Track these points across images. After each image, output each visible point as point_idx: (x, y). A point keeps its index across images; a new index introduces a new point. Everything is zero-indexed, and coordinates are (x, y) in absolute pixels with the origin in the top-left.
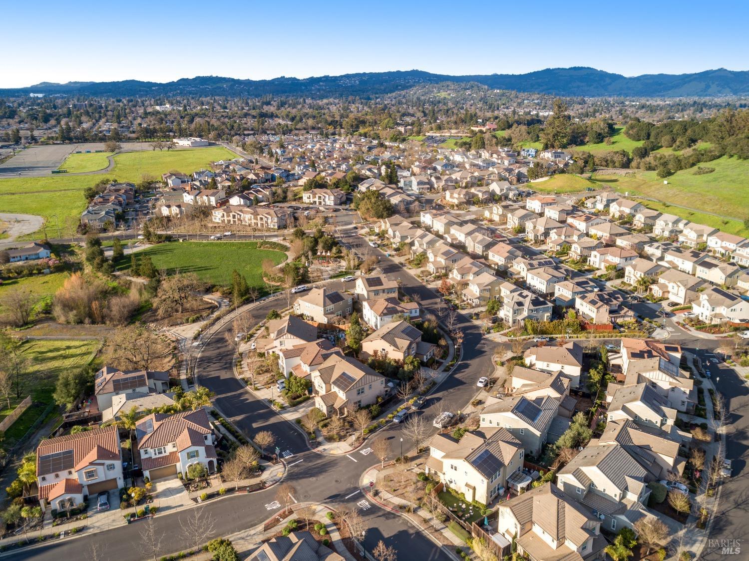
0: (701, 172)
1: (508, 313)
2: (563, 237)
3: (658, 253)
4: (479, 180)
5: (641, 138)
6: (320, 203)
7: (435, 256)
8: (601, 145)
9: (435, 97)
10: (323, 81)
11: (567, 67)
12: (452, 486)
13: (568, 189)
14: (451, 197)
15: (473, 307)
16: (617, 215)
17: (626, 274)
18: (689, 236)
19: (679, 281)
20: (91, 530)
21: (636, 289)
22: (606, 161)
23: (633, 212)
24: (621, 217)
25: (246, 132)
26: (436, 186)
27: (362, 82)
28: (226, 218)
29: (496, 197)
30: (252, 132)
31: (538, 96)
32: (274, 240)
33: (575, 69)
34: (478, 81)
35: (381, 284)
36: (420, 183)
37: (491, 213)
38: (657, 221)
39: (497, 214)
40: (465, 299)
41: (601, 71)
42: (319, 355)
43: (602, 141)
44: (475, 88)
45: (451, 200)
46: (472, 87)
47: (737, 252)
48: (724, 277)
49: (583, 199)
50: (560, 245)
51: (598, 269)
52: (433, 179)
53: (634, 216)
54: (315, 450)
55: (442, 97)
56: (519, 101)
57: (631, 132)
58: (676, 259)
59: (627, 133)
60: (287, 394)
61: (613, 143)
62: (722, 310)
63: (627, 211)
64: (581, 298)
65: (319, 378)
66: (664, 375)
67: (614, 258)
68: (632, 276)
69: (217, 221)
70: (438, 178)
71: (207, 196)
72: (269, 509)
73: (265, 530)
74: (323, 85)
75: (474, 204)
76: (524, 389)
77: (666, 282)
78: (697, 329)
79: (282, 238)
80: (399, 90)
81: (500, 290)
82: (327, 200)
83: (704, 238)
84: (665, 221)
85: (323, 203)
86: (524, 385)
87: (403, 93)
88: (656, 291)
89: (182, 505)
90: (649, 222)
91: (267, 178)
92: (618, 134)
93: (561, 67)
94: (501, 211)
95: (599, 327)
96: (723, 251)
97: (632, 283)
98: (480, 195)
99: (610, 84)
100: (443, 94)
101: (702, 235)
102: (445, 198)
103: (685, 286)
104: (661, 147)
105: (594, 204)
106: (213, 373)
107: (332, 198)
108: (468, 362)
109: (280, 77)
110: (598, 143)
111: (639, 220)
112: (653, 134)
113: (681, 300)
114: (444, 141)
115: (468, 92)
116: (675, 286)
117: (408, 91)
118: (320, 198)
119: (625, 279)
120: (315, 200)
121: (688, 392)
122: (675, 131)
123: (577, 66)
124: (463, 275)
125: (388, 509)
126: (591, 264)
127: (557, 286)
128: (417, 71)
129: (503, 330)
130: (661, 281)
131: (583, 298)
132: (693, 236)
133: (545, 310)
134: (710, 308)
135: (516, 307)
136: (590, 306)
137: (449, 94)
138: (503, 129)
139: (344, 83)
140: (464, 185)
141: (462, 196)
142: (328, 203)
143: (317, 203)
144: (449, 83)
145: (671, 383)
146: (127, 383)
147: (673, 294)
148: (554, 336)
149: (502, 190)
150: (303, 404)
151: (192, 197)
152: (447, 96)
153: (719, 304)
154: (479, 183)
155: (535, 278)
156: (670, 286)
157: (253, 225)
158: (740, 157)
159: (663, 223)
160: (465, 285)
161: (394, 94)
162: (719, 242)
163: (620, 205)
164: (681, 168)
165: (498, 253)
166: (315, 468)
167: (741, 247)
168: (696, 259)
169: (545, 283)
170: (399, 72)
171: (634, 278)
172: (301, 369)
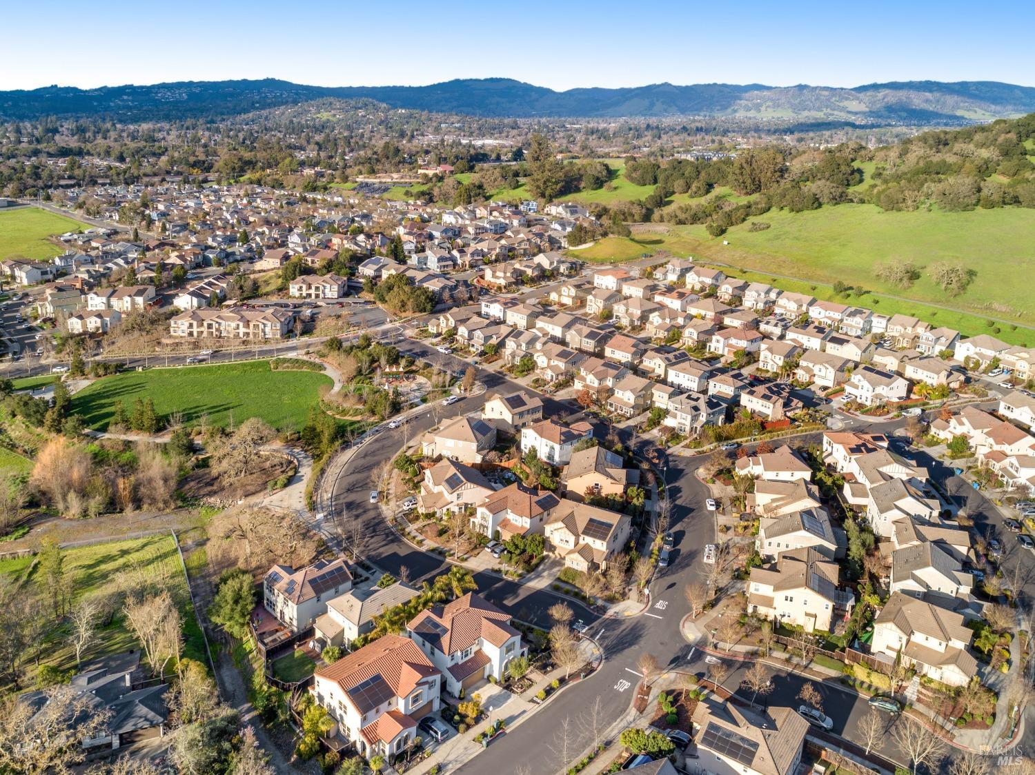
0: (755, 228)
1: (683, 421)
2: (668, 321)
3: (777, 331)
4: (509, 251)
5: (647, 181)
6: (317, 296)
7: (550, 359)
8: (600, 191)
9: (313, 119)
10: (128, 94)
11: (482, 78)
12: (785, 620)
13: (624, 257)
14: (494, 276)
15: (628, 419)
16: (698, 287)
17: (762, 358)
18: (788, 306)
19: (827, 362)
20: (450, 766)
21: (776, 375)
22: (624, 214)
23: (714, 282)
24: (703, 289)
25: (63, 182)
26: (460, 262)
27: (192, 96)
28: (195, 330)
29: (548, 273)
30: (72, 182)
31: (459, 118)
32: (292, 355)
33: (492, 80)
34: (374, 97)
35: (524, 404)
36: (441, 259)
37: (560, 295)
38: (747, 292)
39: (569, 296)
40: (613, 409)
41: (525, 84)
42: (534, 504)
43: (601, 186)
44: (370, 107)
45: (493, 280)
46: (366, 105)
47: (845, 321)
48: (859, 352)
49: (649, 269)
50: (668, 330)
51: (722, 356)
52: (455, 253)
53: (717, 287)
54: (606, 616)
55: (324, 119)
56: (435, 124)
57: (634, 175)
58: (800, 336)
59: (629, 177)
60: (511, 559)
61: (616, 188)
62: (882, 390)
63: (709, 281)
64: (748, 393)
65: (566, 530)
66: (901, 467)
67: (739, 342)
68: (769, 360)
69: (180, 333)
70: (461, 251)
71: (130, 296)
72: (621, 690)
73: (641, 713)
74: (128, 100)
75: (523, 283)
76: (774, 505)
77: (811, 365)
78: (863, 413)
79: (303, 352)
80: (257, 109)
81: (652, 394)
82: (327, 291)
83: (804, 308)
84: (757, 292)
85: (321, 296)
86: (773, 500)
87: (265, 113)
88: (802, 376)
89: (524, 712)
90: (738, 292)
91: (197, 261)
92: (617, 177)
93: (474, 78)
94: (573, 292)
95: (778, 424)
96: (829, 322)
97: (769, 368)
98: (529, 272)
99: (537, 100)
100: (325, 116)
101: (801, 306)
102: (482, 277)
103: (833, 367)
104: (673, 193)
105: (665, 274)
106: (381, 550)
107: (335, 288)
108: (676, 484)
109: (49, 85)
110: (596, 189)
111: (726, 291)
112: (661, 177)
113: (830, 384)
114: (386, 190)
115: (361, 113)
116: (822, 367)
117: (272, 111)
118: (317, 288)
119: (761, 365)
120: (310, 292)
121: (924, 481)
122: (686, 173)
123: (494, 77)
124: (600, 380)
125: (741, 659)
126: (712, 350)
127: (712, 383)
128: (273, 80)
129: (681, 441)
130: (803, 363)
131: (751, 393)
132: (793, 306)
133: (720, 413)
134: (871, 389)
135: (694, 413)
136: (761, 402)
137: (334, 115)
138: (462, 172)
139: (163, 98)
140: (494, 257)
141: (508, 274)
142: (329, 294)
143: (313, 296)
144: (331, 99)
145: (907, 474)
146: (327, 581)
147: (819, 377)
148: (739, 440)
149: (551, 263)
150: (541, 567)
151: (104, 299)
152: (331, 118)
153: (879, 384)
154: (510, 254)
155: (681, 375)
156: (816, 369)
157: (241, 335)
158: (792, 210)
159: (755, 294)
160: (610, 392)
161: (251, 115)
162: (823, 312)
163: (698, 274)
164: (732, 224)
165: (619, 348)
166: (626, 635)
167: (849, 315)
168: (822, 335)
169: (697, 379)
170: (245, 81)
171: (771, 363)
172: (512, 525)
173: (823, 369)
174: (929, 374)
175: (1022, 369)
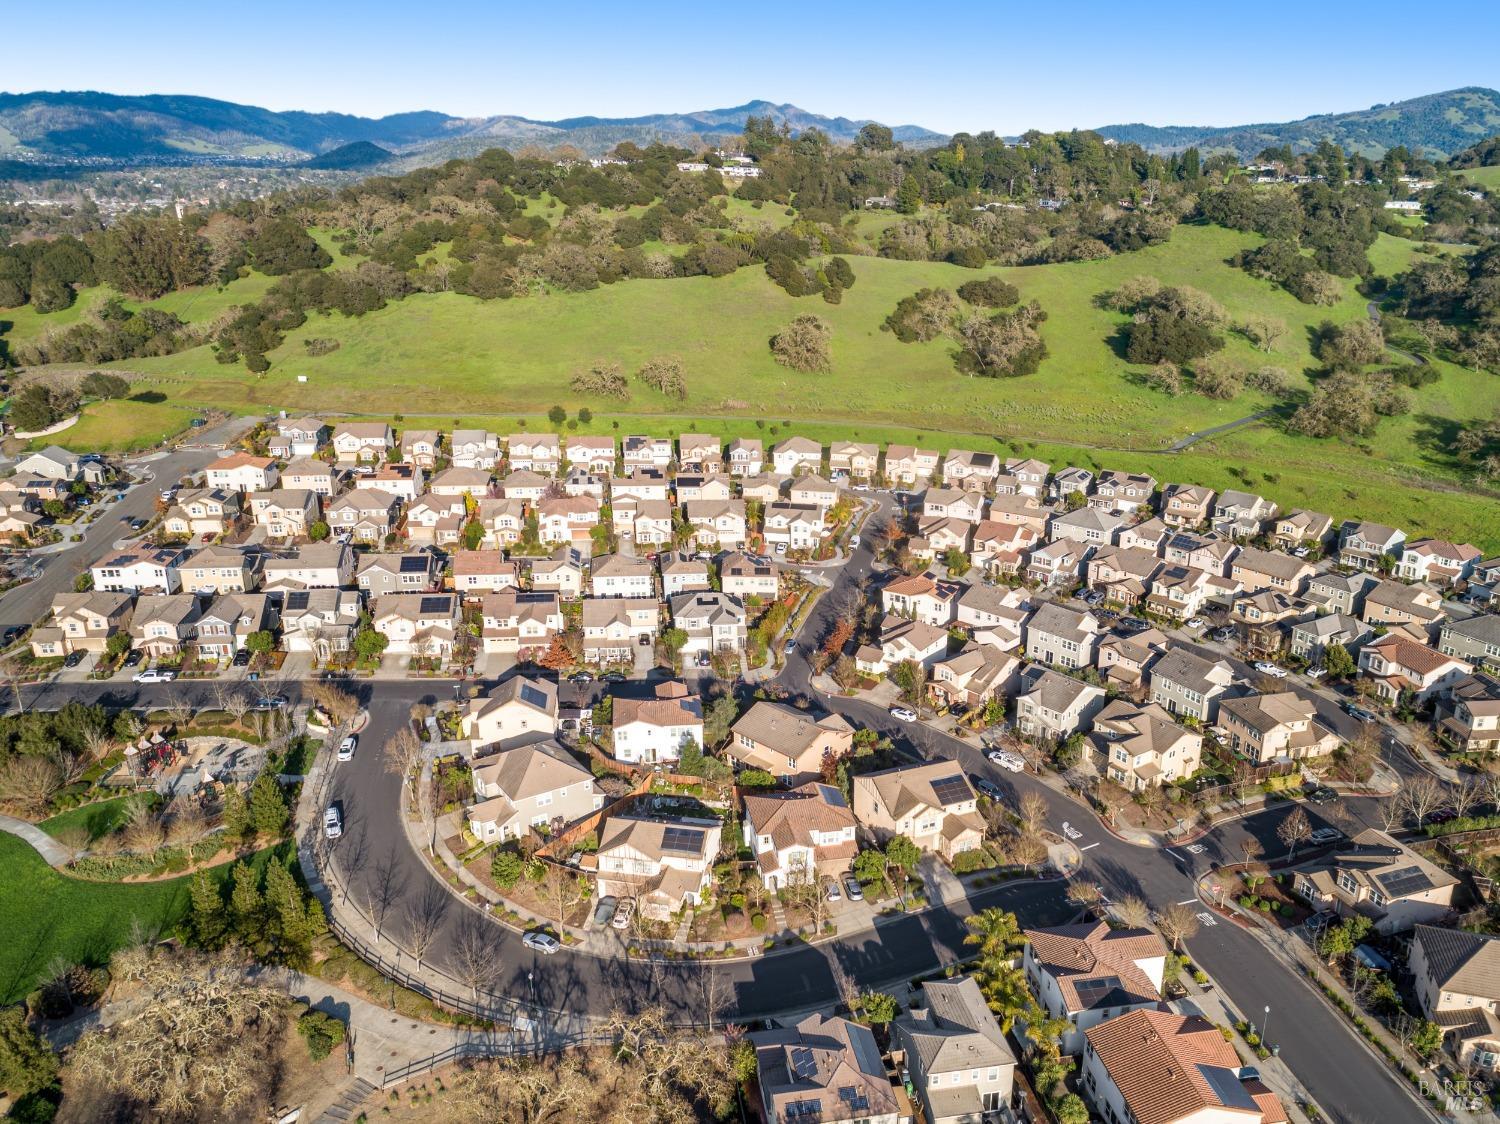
29: (79, 490)
40: (596, 660)
49: (247, 443)
63: (379, 442)
65: (930, 809)
84: (473, 443)
88: (705, 537)
94: (215, 508)
105: (289, 446)
111: (422, 452)
116: (726, 518)
125: (1207, 833)
126: (549, 538)
127: (668, 577)
132: (542, 452)
156: (718, 524)
159: (473, 448)
162: (588, 451)
163: (357, 435)
171: (654, 531)
172: (829, 848)
173: (728, 520)
174: (824, 494)
175: (860, 466)
